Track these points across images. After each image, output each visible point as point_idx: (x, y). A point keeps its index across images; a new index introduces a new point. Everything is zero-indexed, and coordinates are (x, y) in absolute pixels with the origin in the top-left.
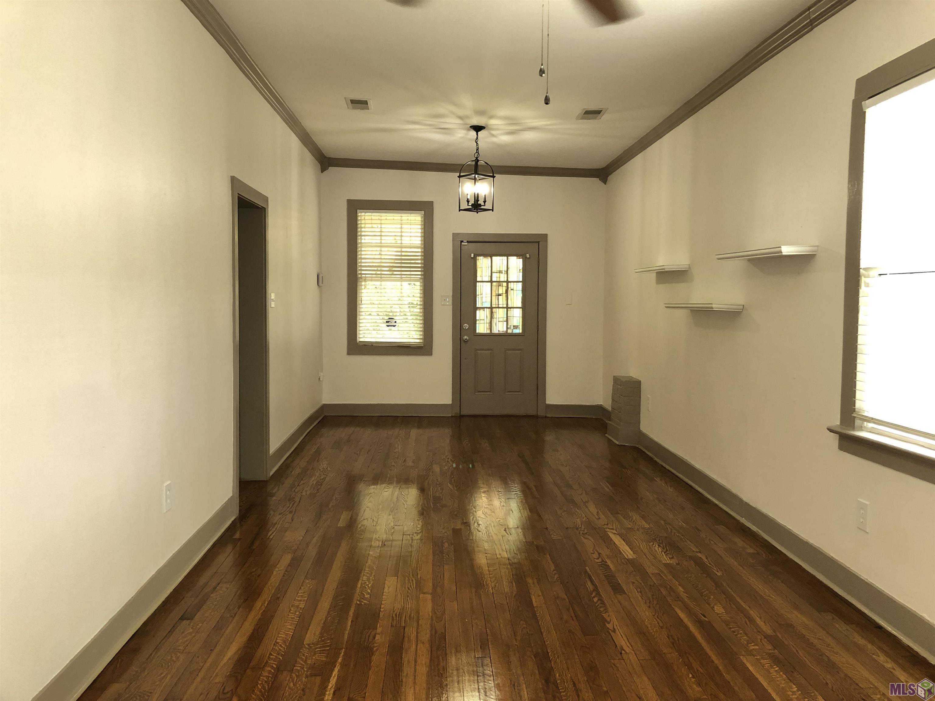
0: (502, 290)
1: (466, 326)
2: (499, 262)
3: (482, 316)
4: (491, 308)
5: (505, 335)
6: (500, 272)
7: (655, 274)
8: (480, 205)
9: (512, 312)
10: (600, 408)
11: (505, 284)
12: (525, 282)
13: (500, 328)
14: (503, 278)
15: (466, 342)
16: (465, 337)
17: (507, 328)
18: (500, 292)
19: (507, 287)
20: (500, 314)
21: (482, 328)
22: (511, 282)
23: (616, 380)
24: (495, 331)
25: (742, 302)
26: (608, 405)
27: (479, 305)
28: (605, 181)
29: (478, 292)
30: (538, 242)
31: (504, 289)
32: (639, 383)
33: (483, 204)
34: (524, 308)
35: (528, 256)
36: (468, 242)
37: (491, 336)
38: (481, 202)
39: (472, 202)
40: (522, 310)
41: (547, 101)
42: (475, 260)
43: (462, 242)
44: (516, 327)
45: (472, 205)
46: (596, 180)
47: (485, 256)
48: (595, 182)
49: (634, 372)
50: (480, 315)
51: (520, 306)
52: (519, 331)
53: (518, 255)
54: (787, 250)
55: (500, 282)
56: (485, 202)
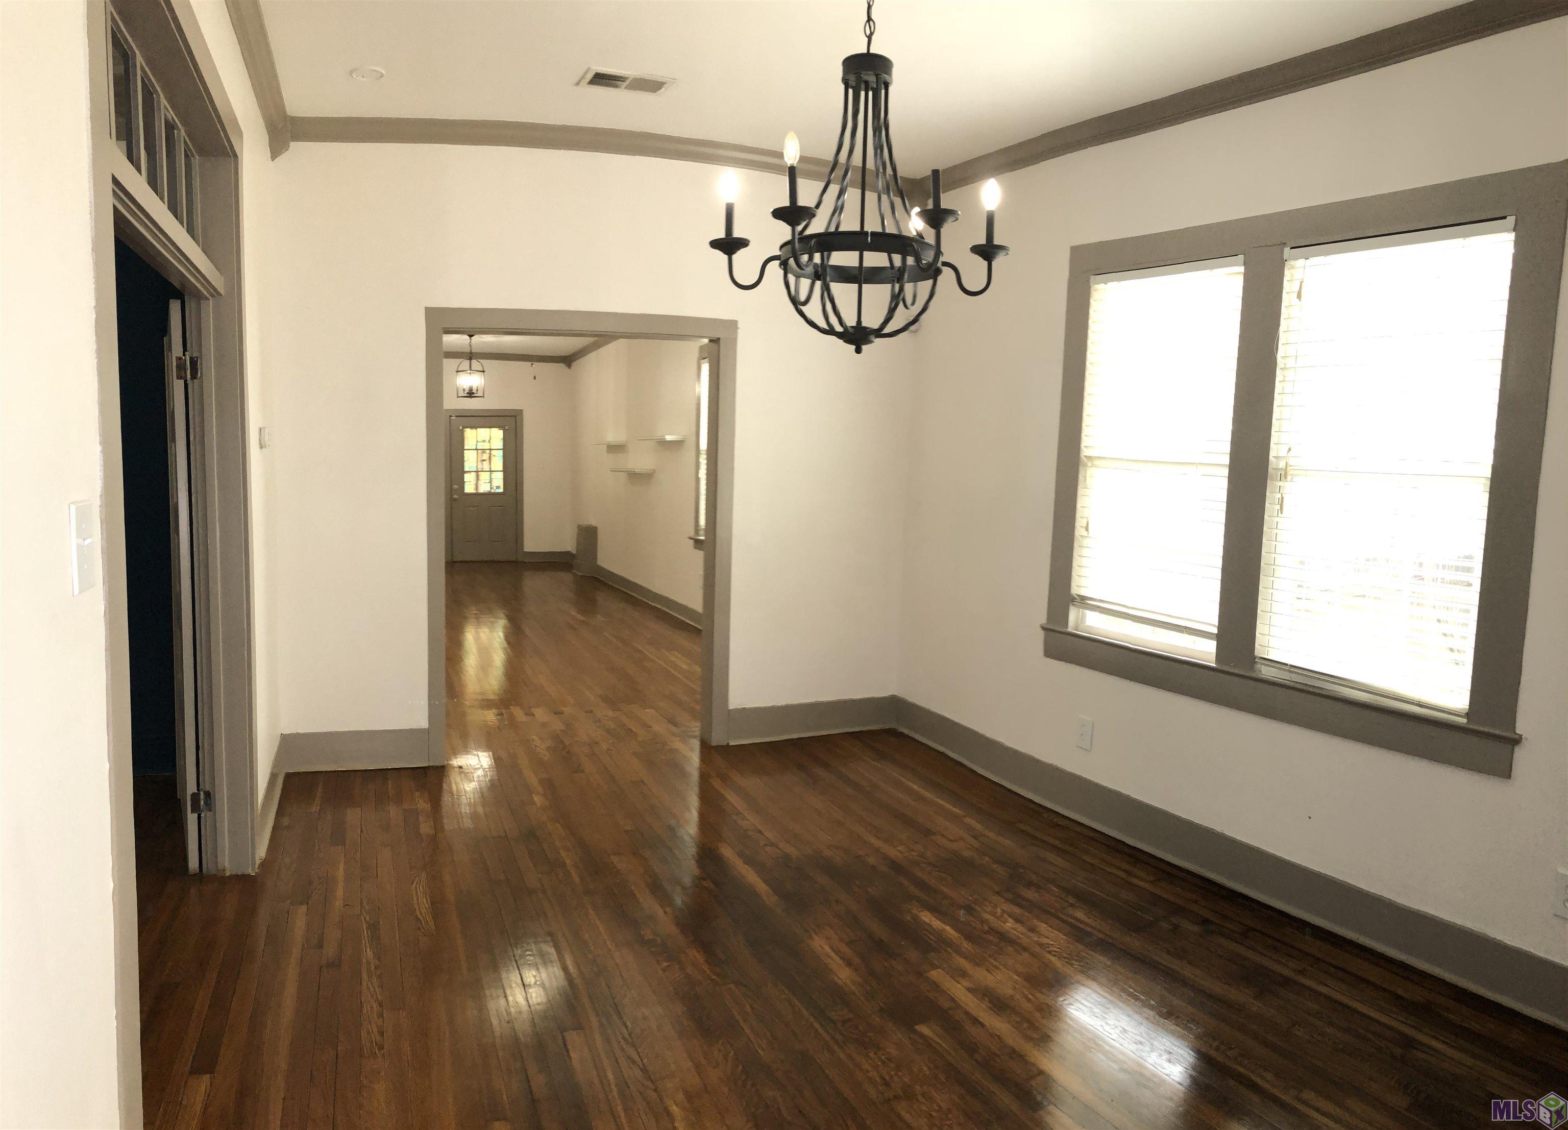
0: (486, 456)
1: (455, 487)
2: (483, 433)
3: (469, 479)
4: (477, 472)
5: (489, 495)
6: (484, 441)
7: (606, 446)
8: (473, 393)
9: (494, 475)
10: (568, 553)
11: (488, 452)
12: (504, 449)
13: (484, 488)
14: (486, 446)
15: (455, 500)
16: (455, 496)
17: (491, 488)
18: (484, 458)
19: (490, 454)
20: (484, 476)
21: (469, 488)
22: (493, 450)
23: (580, 527)
24: (481, 490)
25: (652, 468)
26: (574, 552)
27: (466, 469)
28: (569, 366)
29: (466, 459)
30: (516, 417)
31: (488, 455)
32: (596, 528)
33: (475, 392)
34: (505, 471)
35: (507, 427)
36: (456, 416)
37: (477, 495)
38: (474, 391)
39: (467, 391)
40: (504, 474)
41: (535, 378)
42: (462, 432)
43: (451, 416)
44: (498, 487)
45: (468, 393)
46: (562, 365)
47: (472, 427)
48: (562, 366)
49: (592, 522)
50: (467, 477)
51: (501, 469)
52: (501, 490)
53: (500, 427)
54: (669, 438)
55: (484, 449)
56: (477, 390)
